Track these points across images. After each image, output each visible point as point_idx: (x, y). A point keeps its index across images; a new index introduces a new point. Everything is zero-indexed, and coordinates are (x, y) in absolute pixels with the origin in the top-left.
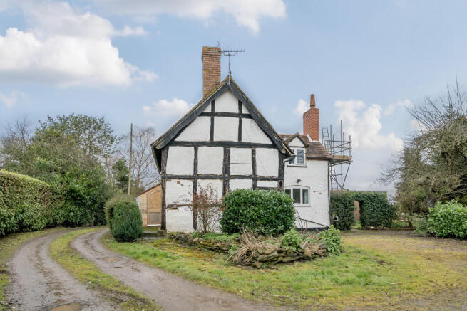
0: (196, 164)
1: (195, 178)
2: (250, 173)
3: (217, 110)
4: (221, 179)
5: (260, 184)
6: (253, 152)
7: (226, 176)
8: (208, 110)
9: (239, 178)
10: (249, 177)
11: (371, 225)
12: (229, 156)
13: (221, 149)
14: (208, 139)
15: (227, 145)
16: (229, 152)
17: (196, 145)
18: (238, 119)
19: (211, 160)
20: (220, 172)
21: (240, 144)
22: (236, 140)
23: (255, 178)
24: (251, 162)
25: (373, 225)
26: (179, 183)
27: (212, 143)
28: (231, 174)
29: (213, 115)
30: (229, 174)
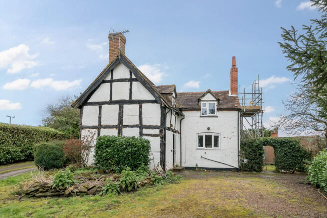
0: (100, 118)
1: (99, 127)
2: (137, 123)
3: (114, 78)
4: (116, 128)
5: (145, 131)
6: (141, 107)
7: (120, 126)
8: (109, 78)
9: (129, 127)
10: (137, 126)
11: (282, 169)
12: (123, 111)
13: (117, 106)
14: (108, 99)
15: (121, 103)
16: (123, 108)
17: (100, 104)
18: (129, 83)
19: (110, 114)
20: (116, 123)
21: (131, 102)
22: (127, 98)
23: (141, 127)
24: (138, 114)
25: (284, 169)
26: (89, 131)
27: (111, 102)
28: (124, 124)
29: (111, 81)
30: (122, 124)
